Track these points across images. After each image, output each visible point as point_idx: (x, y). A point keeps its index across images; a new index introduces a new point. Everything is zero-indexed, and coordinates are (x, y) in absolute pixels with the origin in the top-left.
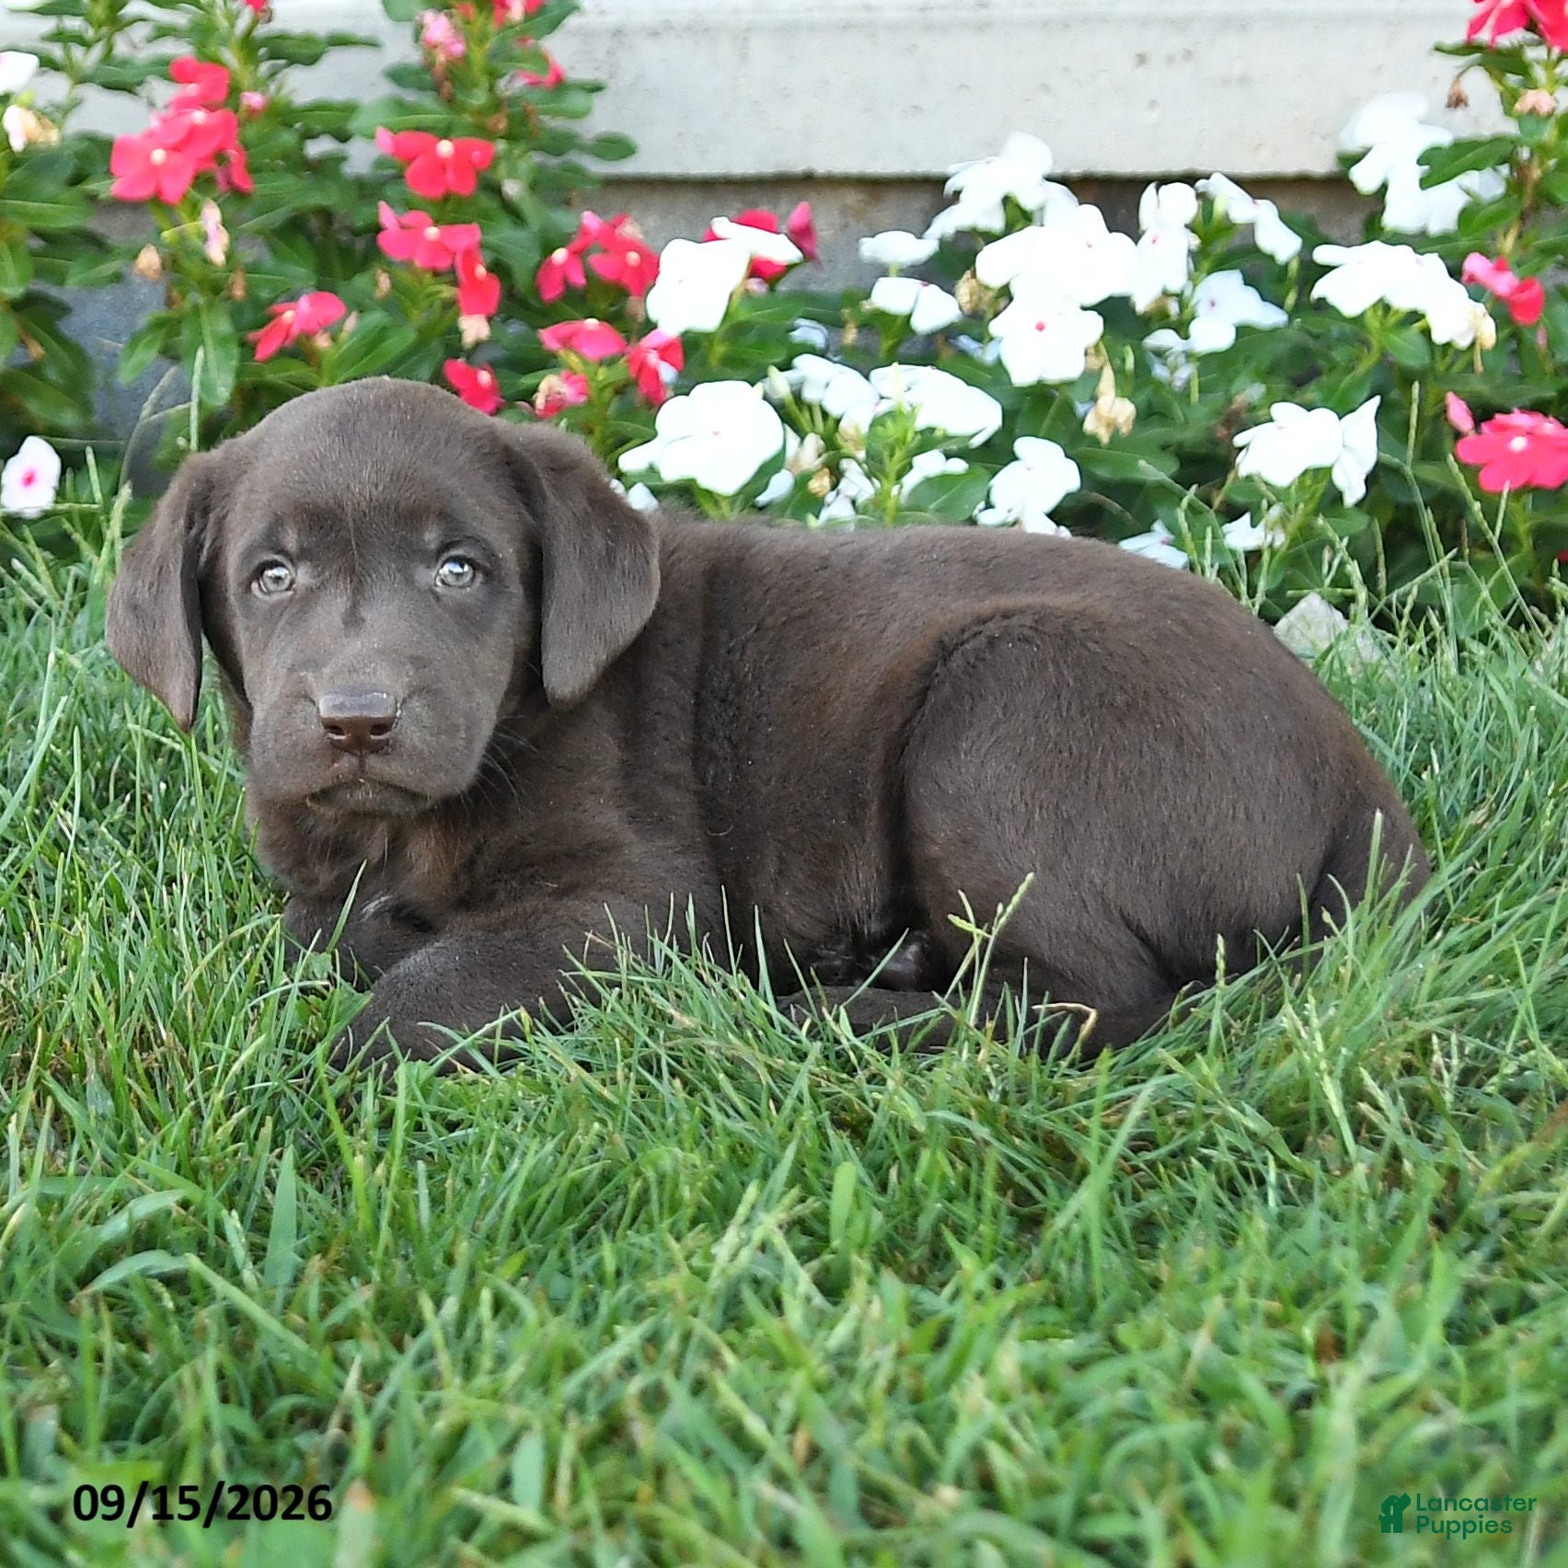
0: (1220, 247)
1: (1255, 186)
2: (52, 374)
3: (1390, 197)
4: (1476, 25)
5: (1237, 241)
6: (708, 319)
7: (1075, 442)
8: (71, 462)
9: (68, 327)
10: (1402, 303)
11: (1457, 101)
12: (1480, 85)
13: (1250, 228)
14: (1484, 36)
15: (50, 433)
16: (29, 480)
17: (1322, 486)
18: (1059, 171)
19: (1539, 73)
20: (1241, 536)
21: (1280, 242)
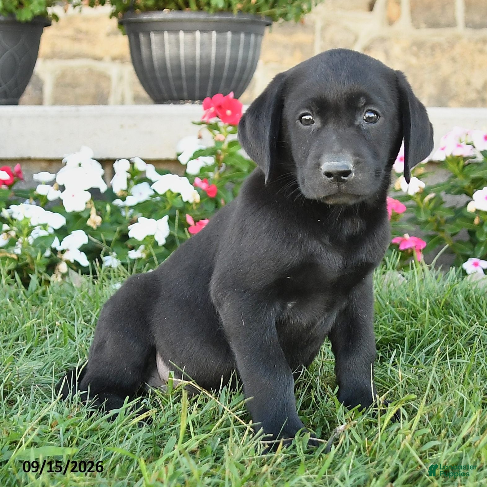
0: (137, 178)
4: (204, 117)
10: (175, 191)
11: (199, 138)
13: (144, 172)
14: (205, 120)
19: (223, 130)
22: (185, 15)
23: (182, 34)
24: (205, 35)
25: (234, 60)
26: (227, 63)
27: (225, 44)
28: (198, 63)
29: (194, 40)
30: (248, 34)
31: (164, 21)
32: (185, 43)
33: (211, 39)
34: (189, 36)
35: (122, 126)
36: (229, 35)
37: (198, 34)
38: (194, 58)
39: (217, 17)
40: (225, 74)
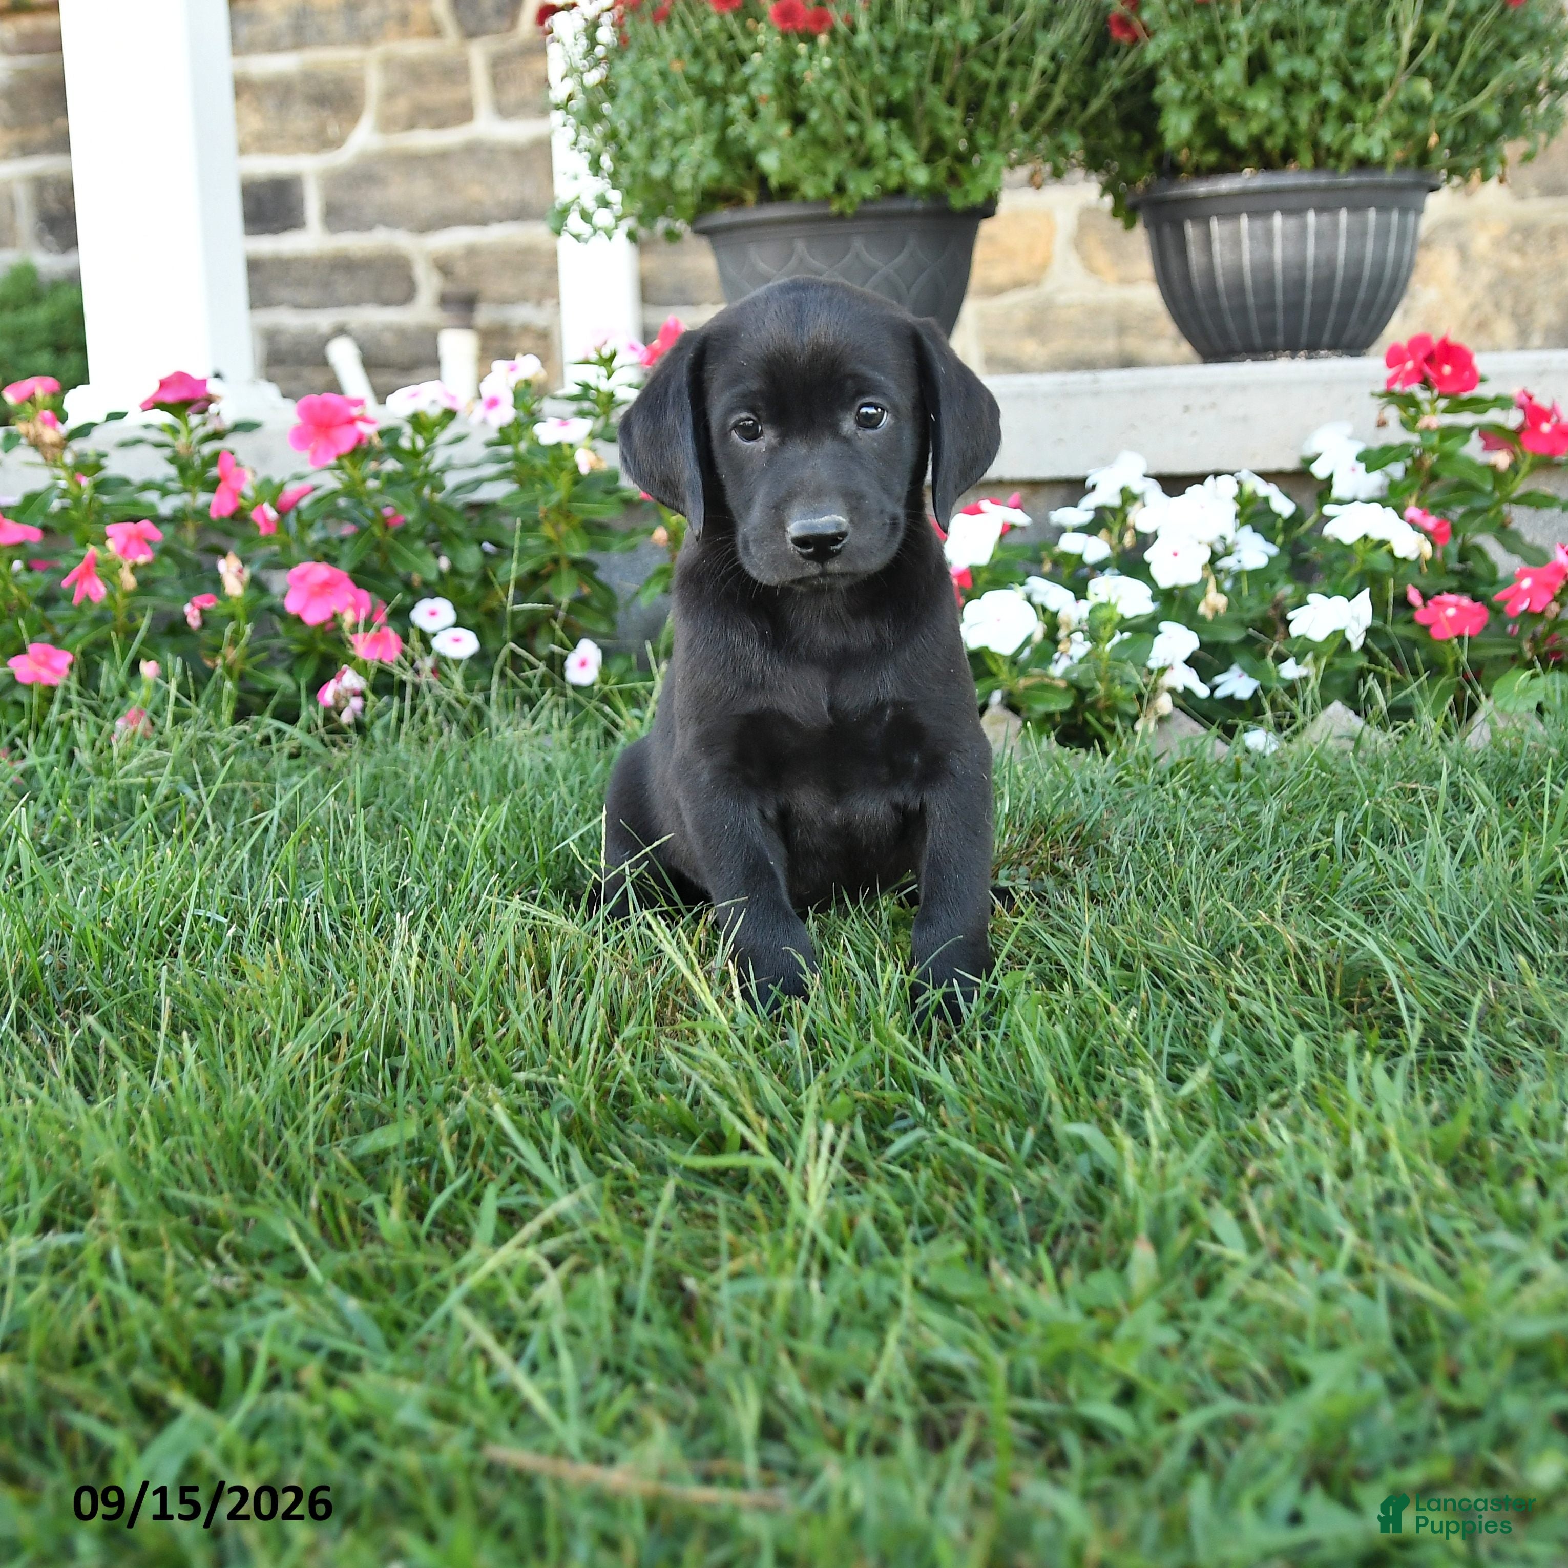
0: (1249, 510)
1: (1266, 476)
2: (595, 603)
3: (1335, 480)
4: (1391, 381)
5: (1261, 507)
6: (983, 559)
7: (1192, 621)
8: (607, 655)
9: (600, 575)
11: (1382, 424)
12: (1393, 414)
13: (1266, 500)
14: (1397, 387)
15: (593, 636)
16: (583, 664)
17: (1339, 640)
18: (1152, 472)
19: (1427, 406)
20: (1290, 670)
21: (1283, 506)
22: (1288, 178)
23: (1278, 220)
24: (1326, 218)
25: (1380, 264)
26: (1367, 272)
27: (1364, 234)
28: (1310, 276)
29: (1303, 229)
30: (1404, 211)
31: (1244, 193)
32: (1285, 237)
33: (1336, 225)
34: (1293, 222)
35: (1187, 409)
36: (1372, 214)
37: (1311, 216)
38: (1302, 267)
39: (1352, 179)
40: (1362, 295)
